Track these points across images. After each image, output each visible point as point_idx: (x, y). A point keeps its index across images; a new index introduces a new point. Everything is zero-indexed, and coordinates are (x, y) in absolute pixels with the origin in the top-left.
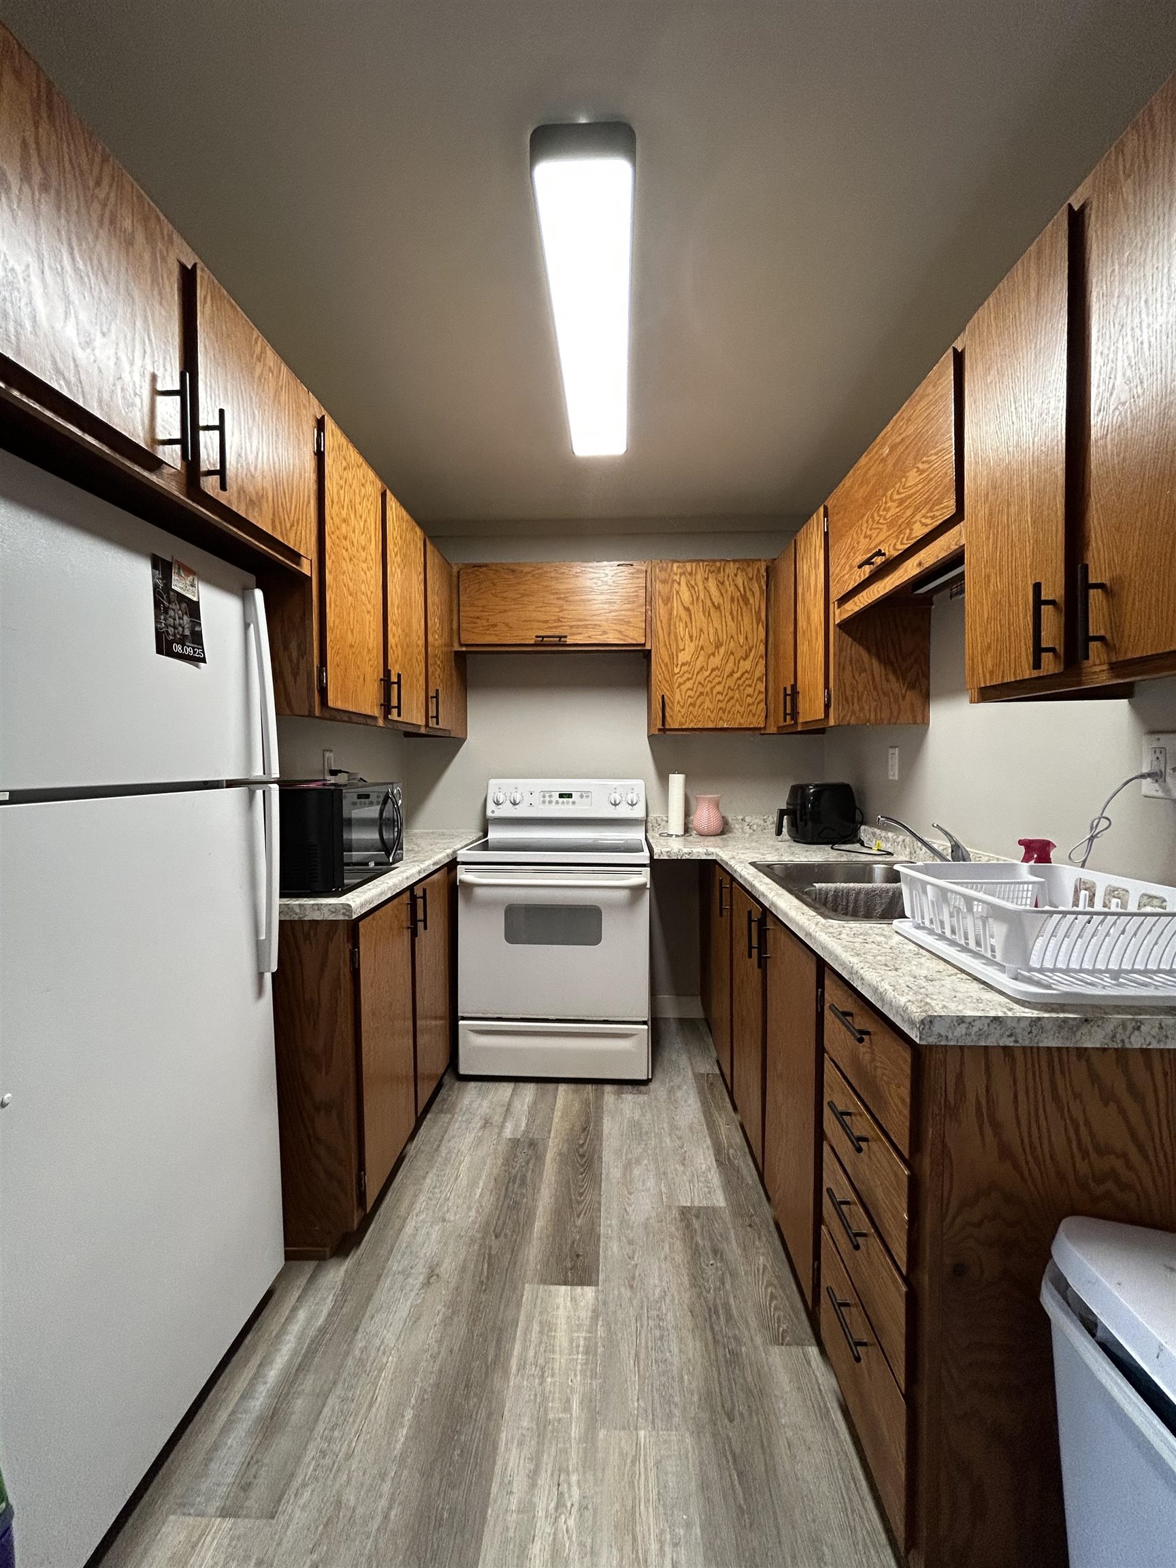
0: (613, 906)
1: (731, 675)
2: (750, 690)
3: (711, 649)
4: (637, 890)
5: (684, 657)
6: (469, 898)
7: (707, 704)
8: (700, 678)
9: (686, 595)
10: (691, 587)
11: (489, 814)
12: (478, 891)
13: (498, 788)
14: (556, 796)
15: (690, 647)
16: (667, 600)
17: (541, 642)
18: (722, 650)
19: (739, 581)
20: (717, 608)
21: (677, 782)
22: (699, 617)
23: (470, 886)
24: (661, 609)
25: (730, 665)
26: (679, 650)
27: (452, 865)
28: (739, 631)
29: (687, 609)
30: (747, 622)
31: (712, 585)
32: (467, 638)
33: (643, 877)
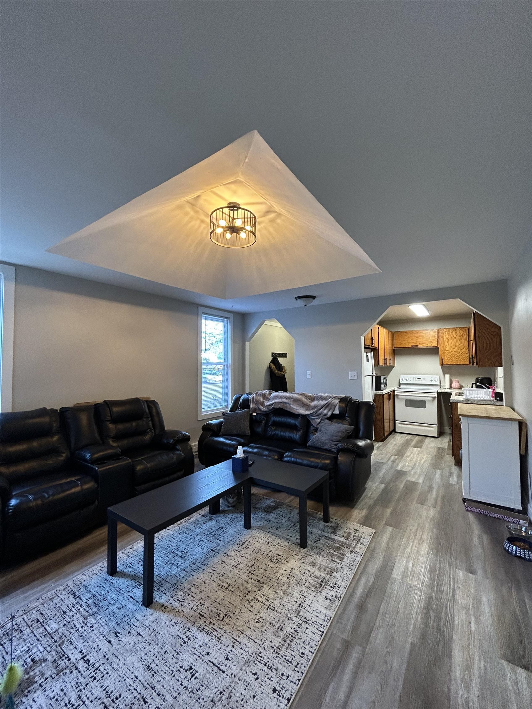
0: (429, 401)
1: (459, 352)
2: (465, 356)
3: (454, 347)
4: (434, 398)
5: (447, 349)
6: (398, 398)
7: (453, 359)
8: (451, 353)
9: (447, 336)
10: (448, 334)
11: (401, 382)
12: (400, 396)
13: (402, 377)
14: (417, 379)
15: (448, 347)
16: (442, 337)
17: (412, 346)
18: (457, 347)
19: (461, 332)
20: (455, 338)
21: (447, 376)
22: (451, 341)
23: (398, 395)
24: (441, 339)
25: (459, 350)
26: (446, 348)
27: (394, 391)
28: (461, 343)
29: (447, 339)
30: (463, 341)
31: (454, 333)
32: (396, 346)
33: (436, 395)
